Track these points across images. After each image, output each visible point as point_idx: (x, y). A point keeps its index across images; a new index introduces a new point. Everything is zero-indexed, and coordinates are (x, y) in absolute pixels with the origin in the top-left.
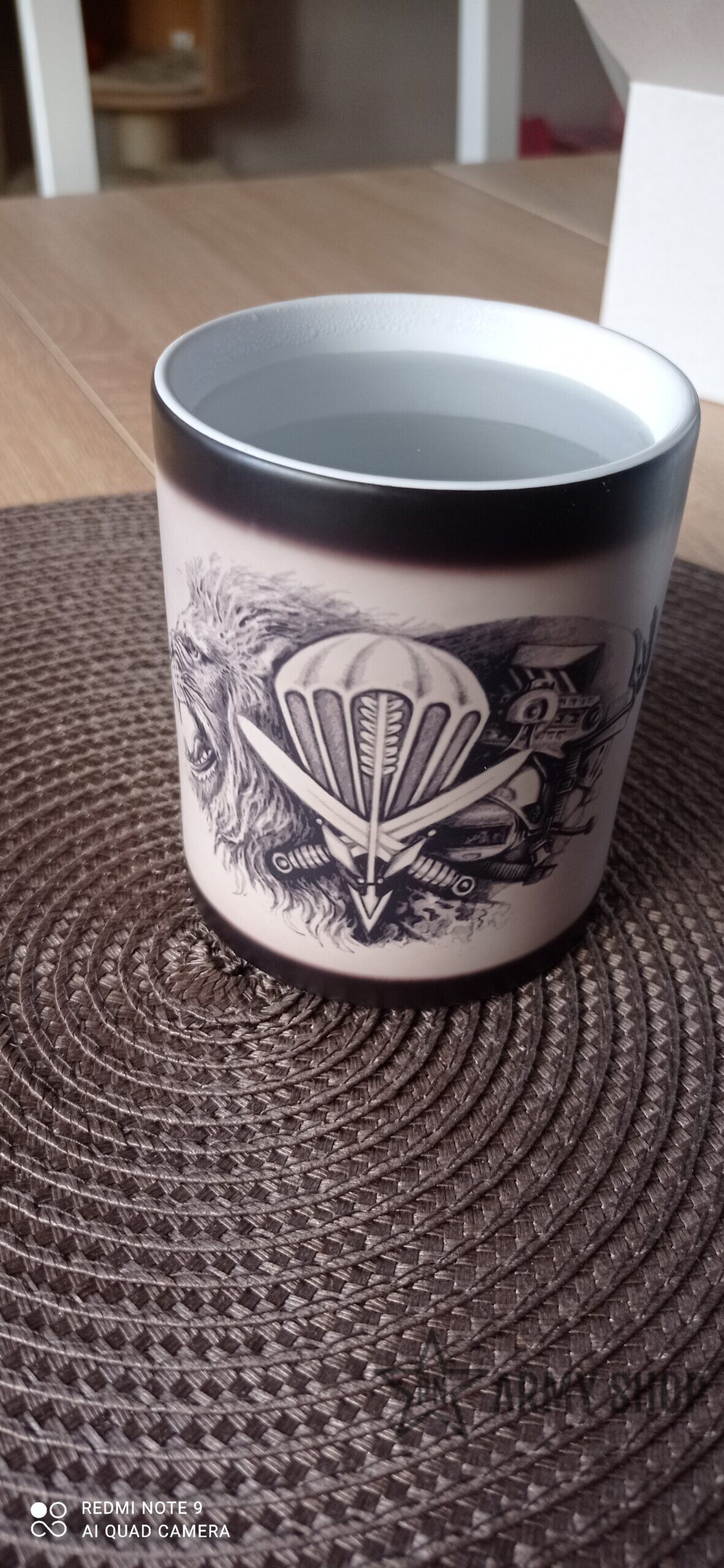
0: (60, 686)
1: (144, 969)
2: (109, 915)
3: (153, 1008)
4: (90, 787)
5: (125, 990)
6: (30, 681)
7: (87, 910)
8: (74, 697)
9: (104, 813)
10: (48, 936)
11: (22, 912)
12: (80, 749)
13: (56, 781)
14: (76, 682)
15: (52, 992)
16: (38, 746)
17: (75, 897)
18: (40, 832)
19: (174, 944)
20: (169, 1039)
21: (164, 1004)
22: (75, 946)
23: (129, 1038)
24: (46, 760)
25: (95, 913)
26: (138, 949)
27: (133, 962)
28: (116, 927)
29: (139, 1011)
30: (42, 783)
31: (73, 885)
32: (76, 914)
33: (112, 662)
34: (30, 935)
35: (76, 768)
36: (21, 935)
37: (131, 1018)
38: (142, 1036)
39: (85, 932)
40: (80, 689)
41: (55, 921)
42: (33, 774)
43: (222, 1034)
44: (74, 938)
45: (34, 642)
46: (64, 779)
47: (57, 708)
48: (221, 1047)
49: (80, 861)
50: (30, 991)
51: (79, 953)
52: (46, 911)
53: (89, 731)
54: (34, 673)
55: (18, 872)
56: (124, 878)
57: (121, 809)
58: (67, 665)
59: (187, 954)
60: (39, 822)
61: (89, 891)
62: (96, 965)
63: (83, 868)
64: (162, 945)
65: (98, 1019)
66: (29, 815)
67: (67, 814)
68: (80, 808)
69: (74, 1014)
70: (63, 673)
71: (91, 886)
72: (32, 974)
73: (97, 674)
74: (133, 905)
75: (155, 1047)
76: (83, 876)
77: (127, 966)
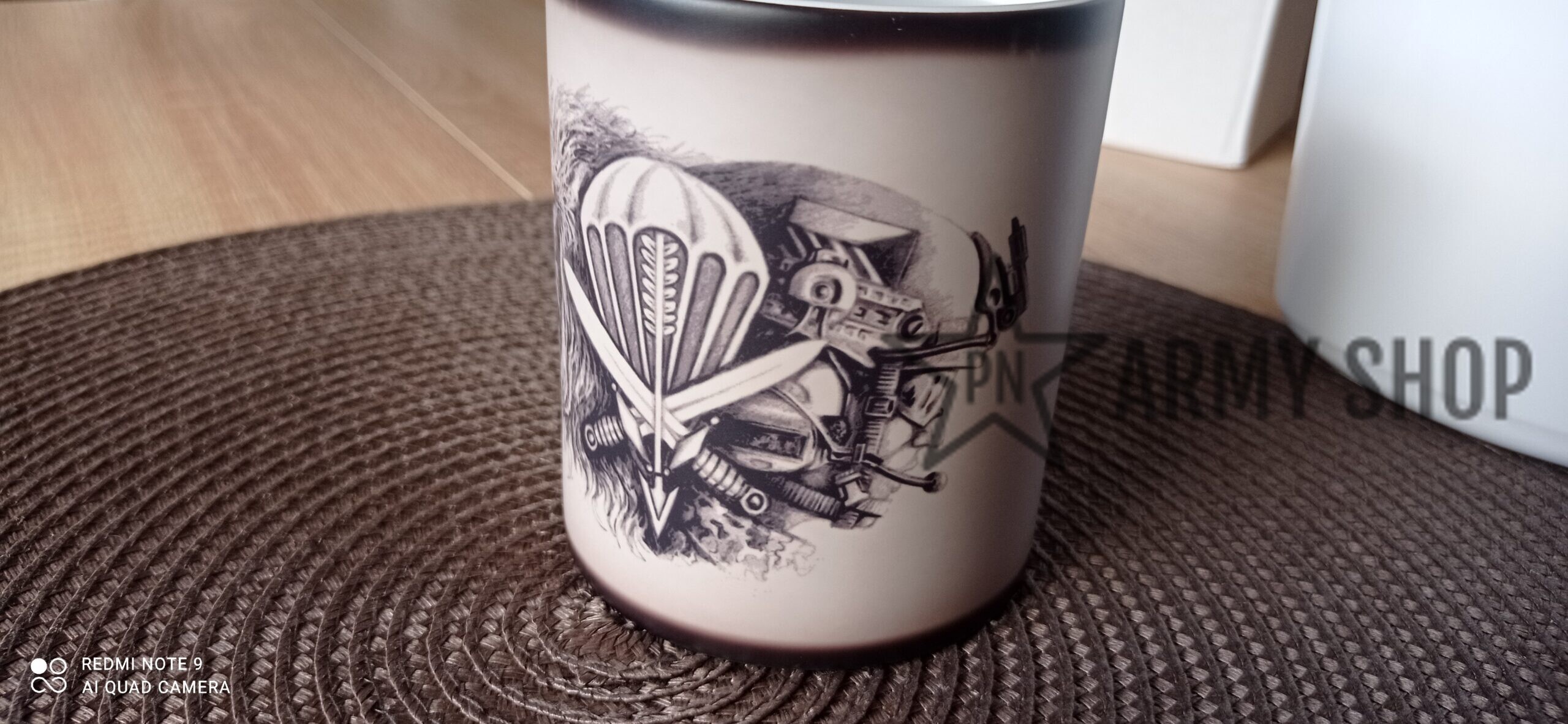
0: (426, 365)
1: (532, 628)
2: (489, 576)
3: (546, 667)
4: (462, 455)
5: (511, 650)
6: (392, 361)
7: (463, 571)
8: (442, 375)
9: (478, 478)
10: (418, 598)
11: (388, 575)
12: (449, 421)
13: (423, 451)
14: (443, 361)
15: (425, 655)
16: (401, 419)
17: (448, 560)
18: (406, 499)
19: (565, 601)
20: (566, 698)
21: (558, 663)
22: (451, 607)
23: (519, 698)
24: (411, 431)
25: (472, 575)
26: (524, 608)
27: (520, 621)
28: (498, 588)
29: (529, 671)
30: (408, 453)
31: (446, 547)
32: (451, 576)
33: (482, 344)
34: (397, 599)
35: (445, 438)
36: (387, 598)
37: (520, 677)
38: (534, 694)
39: (462, 593)
40: (447, 368)
41: (425, 584)
42: (398, 444)
43: (627, 690)
44: (450, 599)
45: (397, 327)
46: (434, 448)
47: (423, 384)
48: (628, 705)
49: (454, 524)
50: (399, 652)
51: (456, 615)
52: (416, 574)
53: (459, 404)
54: (397, 354)
55: (382, 537)
56: (504, 541)
57: (498, 476)
58: (434, 347)
59: (581, 612)
60: (405, 488)
61: (465, 553)
62: (476, 625)
63: (458, 531)
64: (551, 602)
65: (480, 681)
66: (394, 482)
67: (438, 481)
68: (452, 474)
69: (451, 676)
70: (428, 353)
71: (467, 547)
72: (400, 636)
73: (466, 353)
74: (516, 566)
75: (550, 706)
76: (457, 539)
77: (513, 625)
